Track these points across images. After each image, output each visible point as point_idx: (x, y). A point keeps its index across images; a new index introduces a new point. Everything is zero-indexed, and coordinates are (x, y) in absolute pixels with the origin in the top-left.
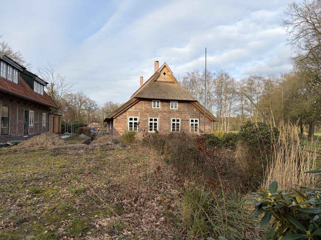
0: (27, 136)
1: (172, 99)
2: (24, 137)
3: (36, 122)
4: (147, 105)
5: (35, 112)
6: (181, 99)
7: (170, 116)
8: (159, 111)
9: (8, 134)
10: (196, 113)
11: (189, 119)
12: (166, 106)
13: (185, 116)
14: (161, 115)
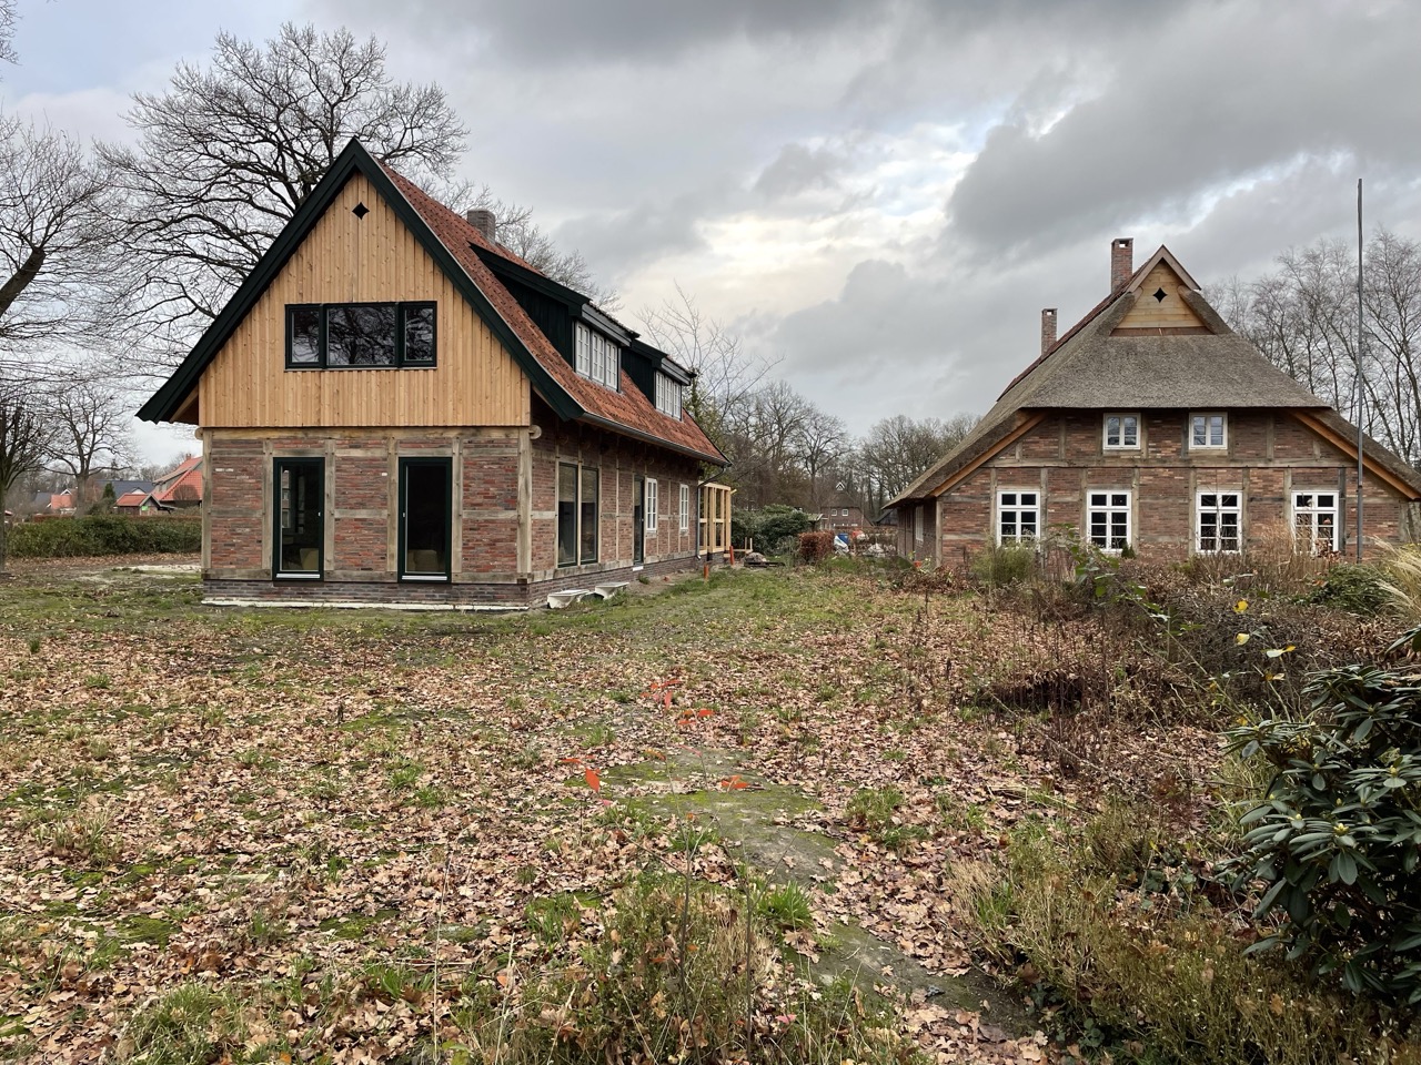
0: (641, 568)
1: (1200, 405)
2: (634, 569)
3: (663, 518)
4: (1079, 437)
5: (660, 482)
6: (1244, 405)
7: (1192, 480)
8: (1132, 460)
9: (596, 561)
10: (1325, 463)
11: (1287, 492)
12: (1169, 438)
13: (1266, 478)
14: (1145, 479)
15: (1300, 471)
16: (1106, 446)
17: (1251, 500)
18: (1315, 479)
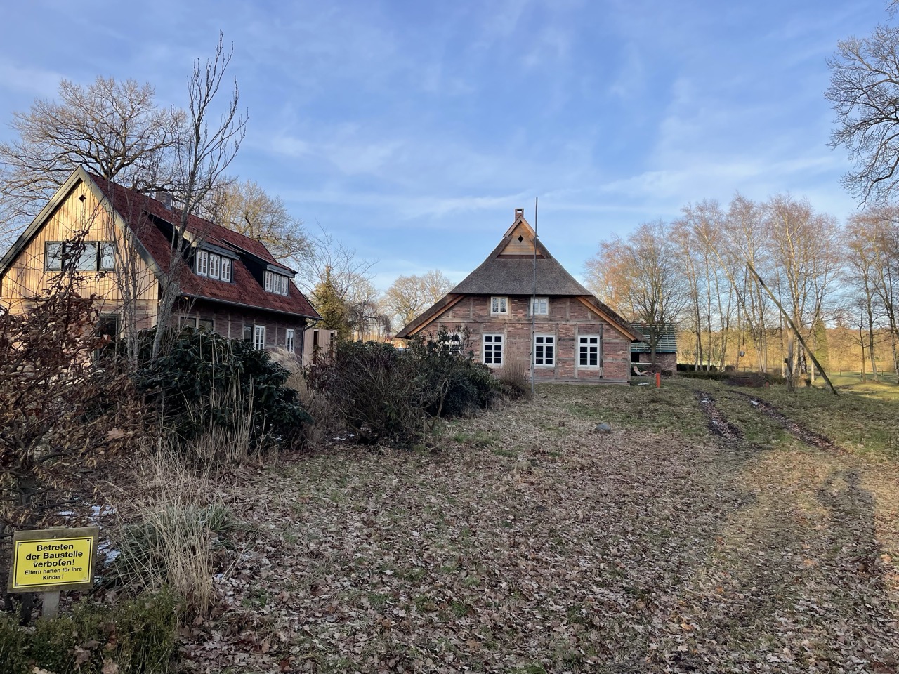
3: (269, 346)
4: (480, 307)
5: (267, 328)
7: (531, 330)
8: (504, 320)
10: (593, 323)
11: (576, 336)
12: (521, 309)
13: (566, 329)
14: (510, 329)
15: (582, 326)
16: (492, 312)
17: (559, 340)
18: (589, 330)
